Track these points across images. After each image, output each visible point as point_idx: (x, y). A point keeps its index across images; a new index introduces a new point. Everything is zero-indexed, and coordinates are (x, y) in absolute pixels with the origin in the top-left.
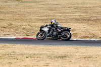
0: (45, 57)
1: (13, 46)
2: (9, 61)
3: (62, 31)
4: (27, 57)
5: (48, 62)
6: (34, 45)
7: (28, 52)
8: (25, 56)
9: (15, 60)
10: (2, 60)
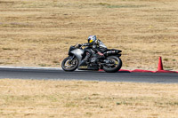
0: (151, 104)
1: (94, 85)
2: (87, 111)
3: (106, 56)
4: (118, 104)
5: (155, 112)
6: (130, 83)
7: (120, 95)
8: (115, 101)
9: (98, 109)
10: (75, 108)
